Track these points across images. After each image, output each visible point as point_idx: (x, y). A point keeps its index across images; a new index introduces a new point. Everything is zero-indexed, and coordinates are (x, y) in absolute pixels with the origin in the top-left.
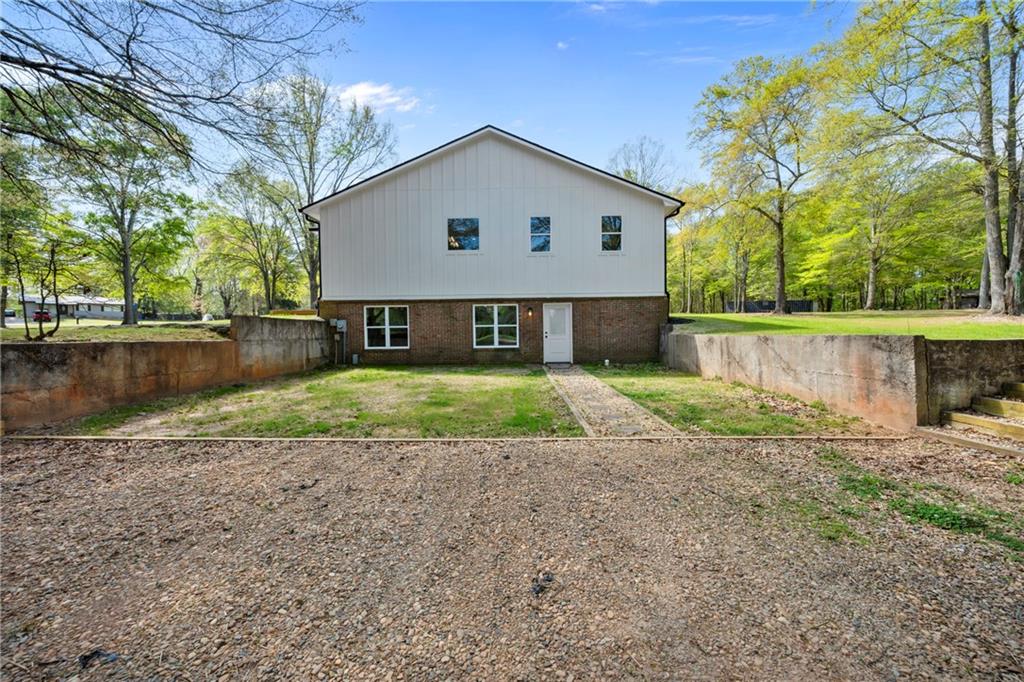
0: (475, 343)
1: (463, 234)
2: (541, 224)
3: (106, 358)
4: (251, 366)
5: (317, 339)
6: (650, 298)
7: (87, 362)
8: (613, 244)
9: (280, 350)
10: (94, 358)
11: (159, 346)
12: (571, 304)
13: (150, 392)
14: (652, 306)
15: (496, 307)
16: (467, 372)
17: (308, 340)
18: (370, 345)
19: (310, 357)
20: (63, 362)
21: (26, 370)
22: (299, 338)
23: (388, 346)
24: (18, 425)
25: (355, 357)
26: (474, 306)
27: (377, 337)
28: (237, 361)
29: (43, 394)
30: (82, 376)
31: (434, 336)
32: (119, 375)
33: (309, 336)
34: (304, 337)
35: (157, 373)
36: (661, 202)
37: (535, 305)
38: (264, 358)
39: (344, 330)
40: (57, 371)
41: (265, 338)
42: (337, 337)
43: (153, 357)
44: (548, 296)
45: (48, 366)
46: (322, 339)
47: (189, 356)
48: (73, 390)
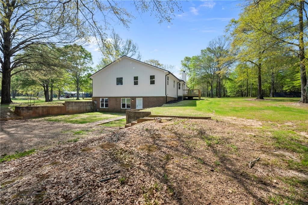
0: (121, 107)
1: (120, 81)
2: (136, 78)
3: (38, 109)
4: (69, 111)
5: (89, 105)
6: (161, 97)
7: (35, 109)
8: (152, 82)
9: (77, 108)
10: (36, 109)
11: (48, 107)
12: (142, 98)
13: (47, 114)
14: (162, 99)
15: (126, 98)
16: (111, 114)
17: (86, 106)
18: (101, 107)
19: (87, 109)
20: (31, 109)
21: (26, 110)
22: (83, 105)
23: (104, 107)
24: (25, 117)
25: (98, 109)
26: (121, 98)
27: (102, 105)
28: (65, 110)
29: (29, 114)
30: (34, 111)
31: (113, 105)
32: (41, 111)
33: (87, 105)
34: (85, 105)
35: (48, 111)
36: (164, 71)
37: (134, 98)
38: (73, 109)
39: (96, 103)
40: (31, 110)
41: (73, 105)
42: (95, 105)
43: (47, 109)
44: (137, 96)
45: (30, 110)
46: (91, 105)
47: (54, 109)
48: (33, 113)
